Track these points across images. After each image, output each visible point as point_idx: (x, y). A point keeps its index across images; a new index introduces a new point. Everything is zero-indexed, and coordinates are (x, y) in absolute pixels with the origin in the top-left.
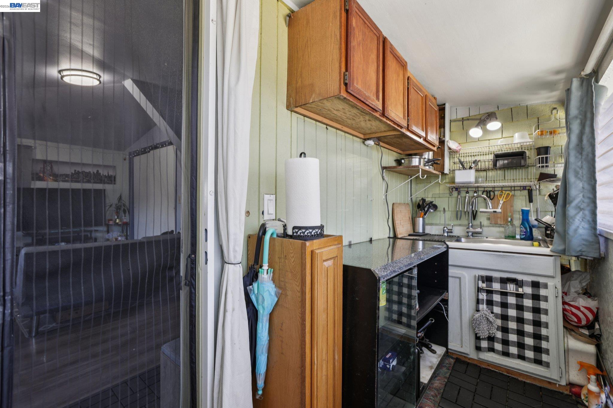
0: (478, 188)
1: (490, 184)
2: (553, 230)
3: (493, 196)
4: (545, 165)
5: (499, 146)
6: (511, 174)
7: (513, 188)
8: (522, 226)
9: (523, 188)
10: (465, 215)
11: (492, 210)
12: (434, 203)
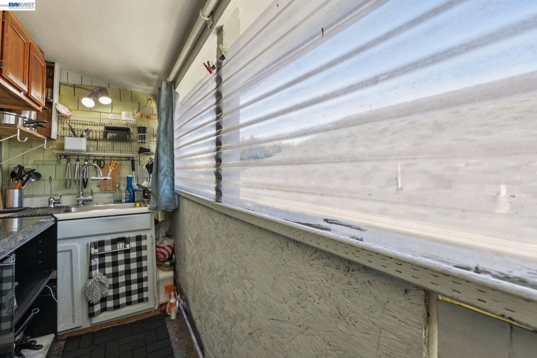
0: (89, 156)
1: (100, 154)
2: (149, 192)
3: (103, 165)
4: (143, 141)
5: (109, 120)
6: (119, 146)
7: (120, 159)
8: (127, 191)
9: (128, 159)
10: (75, 183)
11: (103, 178)
12: (36, 171)
